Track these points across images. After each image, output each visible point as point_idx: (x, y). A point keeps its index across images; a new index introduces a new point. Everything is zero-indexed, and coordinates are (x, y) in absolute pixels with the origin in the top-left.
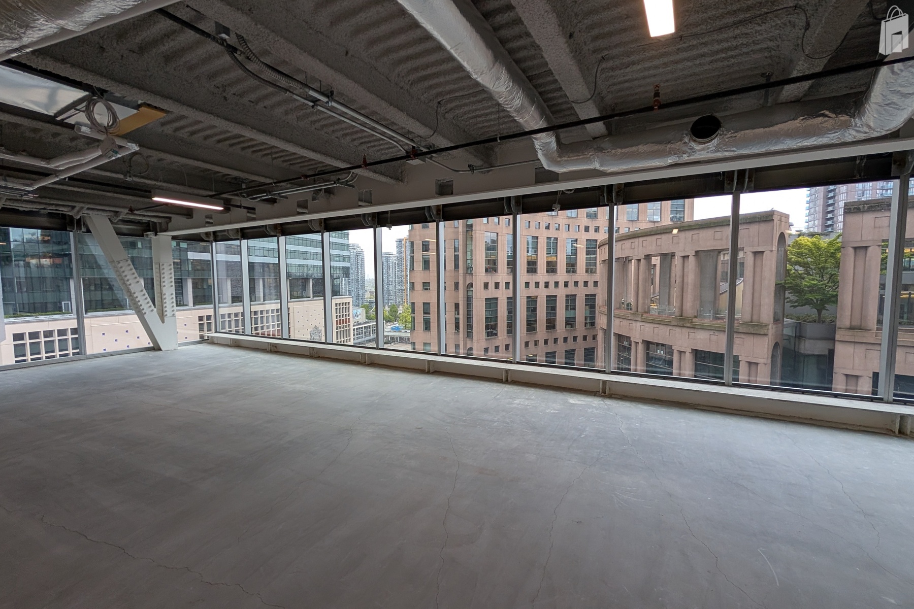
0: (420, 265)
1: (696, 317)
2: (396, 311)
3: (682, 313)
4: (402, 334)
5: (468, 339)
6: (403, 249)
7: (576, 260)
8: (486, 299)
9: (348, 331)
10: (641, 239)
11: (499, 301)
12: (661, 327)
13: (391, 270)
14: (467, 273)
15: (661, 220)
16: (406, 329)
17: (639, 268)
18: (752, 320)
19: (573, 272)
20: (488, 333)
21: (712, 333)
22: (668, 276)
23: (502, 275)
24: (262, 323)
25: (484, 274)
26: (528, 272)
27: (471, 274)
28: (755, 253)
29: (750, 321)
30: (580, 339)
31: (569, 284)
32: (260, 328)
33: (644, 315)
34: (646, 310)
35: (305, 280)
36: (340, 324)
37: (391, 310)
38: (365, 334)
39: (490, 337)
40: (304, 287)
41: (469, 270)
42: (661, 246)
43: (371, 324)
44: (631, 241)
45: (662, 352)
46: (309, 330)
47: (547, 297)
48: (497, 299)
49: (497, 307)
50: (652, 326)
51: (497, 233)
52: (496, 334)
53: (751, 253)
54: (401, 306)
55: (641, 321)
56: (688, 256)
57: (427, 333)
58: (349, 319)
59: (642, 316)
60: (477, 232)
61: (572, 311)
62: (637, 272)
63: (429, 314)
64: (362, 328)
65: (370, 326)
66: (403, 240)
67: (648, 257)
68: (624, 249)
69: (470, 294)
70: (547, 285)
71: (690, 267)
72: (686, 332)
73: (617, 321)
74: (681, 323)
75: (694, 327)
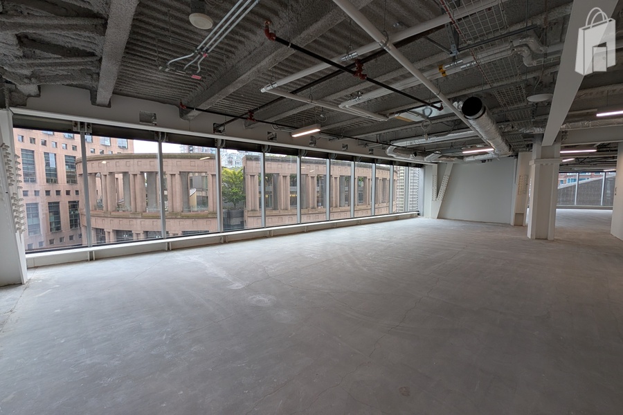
1: (182, 212)
3: (173, 211)
17: (135, 181)
18: (214, 210)
30: (67, 239)
33: (144, 214)
44: (125, 160)
50: (152, 221)
56: (175, 174)
62: (134, 183)
67: (142, 173)
71: (177, 181)
72: (177, 221)
73: (116, 221)
74: (174, 217)
75: (183, 218)
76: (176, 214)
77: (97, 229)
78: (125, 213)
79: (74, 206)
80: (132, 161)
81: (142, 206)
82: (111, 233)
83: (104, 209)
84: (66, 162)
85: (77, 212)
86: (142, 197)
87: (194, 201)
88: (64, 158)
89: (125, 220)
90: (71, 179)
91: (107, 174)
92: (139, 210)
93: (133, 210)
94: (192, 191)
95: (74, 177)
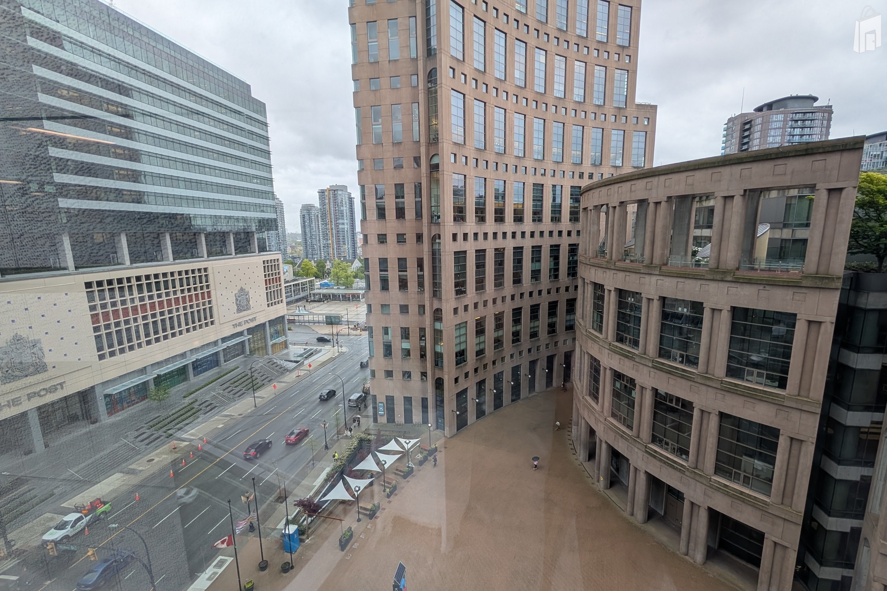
0: (373, 214)
1: (738, 269)
2: (324, 267)
3: (718, 266)
4: (334, 291)
5: (434, 299)
6: (327, 201)
7: (542, 207)
8: (455, 252)
9: (279, 291)
10: (662, 178)
11: (468, 255)
13: (314, 223)
14: (432, 223)
15: (622, 165)
16: (338, 285)
17: (656, 213)
18: (817, 271)
19: (539, 221)
20: (456, 290)
21: (761, 287)
22: (687, 222)
23: (470, 224)
24: (174, 287)
25: (452, 224)
26: (496, 221)
27: (439, 224)
28: (830, 191)
29: (815, 272)
30: (544, 293)
31: (535, 234)
32: (172, 293)
33: (664, 268)
34: (665, 262)
35: (224, 235)
36: (270, 284)
37: (317, 266)
38: (294, 292)
39: (458, 296)
40: (224, 243)
41: (435, 219)
42: (693, 185)
43: (300, 282)
44: (645, 180)
45: (685, 310)
46: (234, 293)
47: (514, 248)
48: (465, 252)
49: (465, 262)
50: (675, 280)
51: (465, 176)
52: (465, 292)
53: (825, 190)
54: (328, 261)
55: (659, 275)
56: (733, 197)
57: (385, 293)
58: (279, 277)
60: (445, 173)
61: (537, 264)
62: (654, 217)
63: (387, 271)
64: (290, 286)
65: (299, 284)
66: (326, 190)
67: (669, 199)
68: (635, 191)
69: (436, 247)
70: (514, 235)
72: (723, 286)
73: (621, 275)
74: (718, 277)
75: (737, 281)
76: (725, 273)
77: (595, 284)
78: (634, 265)
79: (573, 249)
80: (655, 180)
81: (663, 254)
82: (613, 293)
83: (608, 256)
84: (571, 195)
85: (575, 258)
86: (664, 240)
87: (762, 250)
88: (570, 190)
89: (633, 276)
90: (574, 216)
91: (617, 204)
92: (656, 261)
93: (647, 261)
94: (763, 230)
95: (577, 213)
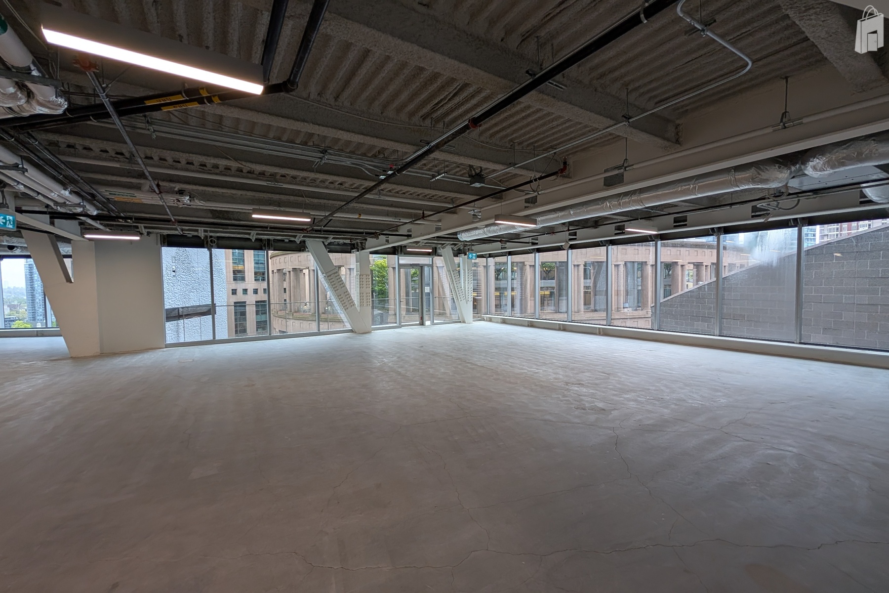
12: (305, 322)
31: (259, 291)
34: (297, 310)
59: (293, 315)
